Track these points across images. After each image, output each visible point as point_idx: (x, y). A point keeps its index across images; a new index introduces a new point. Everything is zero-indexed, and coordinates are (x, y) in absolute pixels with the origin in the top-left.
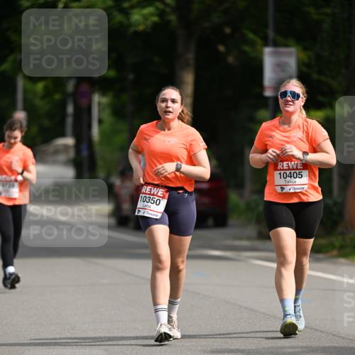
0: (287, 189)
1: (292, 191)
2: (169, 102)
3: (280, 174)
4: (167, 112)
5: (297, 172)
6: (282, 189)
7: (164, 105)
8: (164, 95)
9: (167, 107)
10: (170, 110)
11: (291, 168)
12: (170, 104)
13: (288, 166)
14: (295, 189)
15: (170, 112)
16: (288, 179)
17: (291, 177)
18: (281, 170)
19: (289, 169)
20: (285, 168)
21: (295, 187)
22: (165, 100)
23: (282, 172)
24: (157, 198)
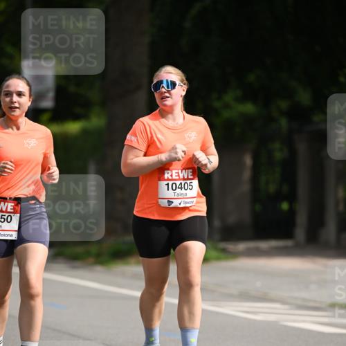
0: (176, 203)
1: (182, 205)
2: (15, 95)
3: (168, 184)
4: (12, 108)
5: (188, 182)
6: (170, 202)
7: (8, 99)
8: (8, 86)
9: (12, 102)
10: (17, 105)
11: (181, 177)
12: (15, 98)
13: (179, 176)
14: (186, 203)
15: (16, 108)
16: (178, 191)
17: (181, 188)
18: (168, 180)
19: (179, 179)
20: (174, 177)
21: (186, 200)
22: (9, 94)
23: (170, 183)
24: (7, 215)
